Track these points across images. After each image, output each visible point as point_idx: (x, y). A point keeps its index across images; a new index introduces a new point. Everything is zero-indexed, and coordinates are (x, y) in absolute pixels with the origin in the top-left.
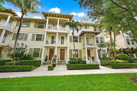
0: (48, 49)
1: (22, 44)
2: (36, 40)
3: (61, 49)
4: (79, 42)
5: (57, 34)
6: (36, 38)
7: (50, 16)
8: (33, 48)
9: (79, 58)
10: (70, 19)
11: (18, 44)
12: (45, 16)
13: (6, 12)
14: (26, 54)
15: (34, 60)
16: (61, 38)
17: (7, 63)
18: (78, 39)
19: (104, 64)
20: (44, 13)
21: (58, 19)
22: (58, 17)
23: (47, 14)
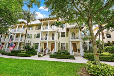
0: (43, 43)
1: (29, 41)
2: (37, 38)
3: (52, 43)
4: (66, 37)
5: (48, 32)
6: (37, 36)
7: (44, 20)
8: (35, 43)
9: (66, 50)
10: (57, 19)
11: (27, 41)
12: (40, 21)
13: (22, 23)
14: (31, 47)
15: (35, 51)
16: (52, 35)
17: (21, 52)
18: (65, 35)
19: (85, 56)
20: (39, 20)
21: (49, 21)
22: (49, 20)
23: (41, 19)
